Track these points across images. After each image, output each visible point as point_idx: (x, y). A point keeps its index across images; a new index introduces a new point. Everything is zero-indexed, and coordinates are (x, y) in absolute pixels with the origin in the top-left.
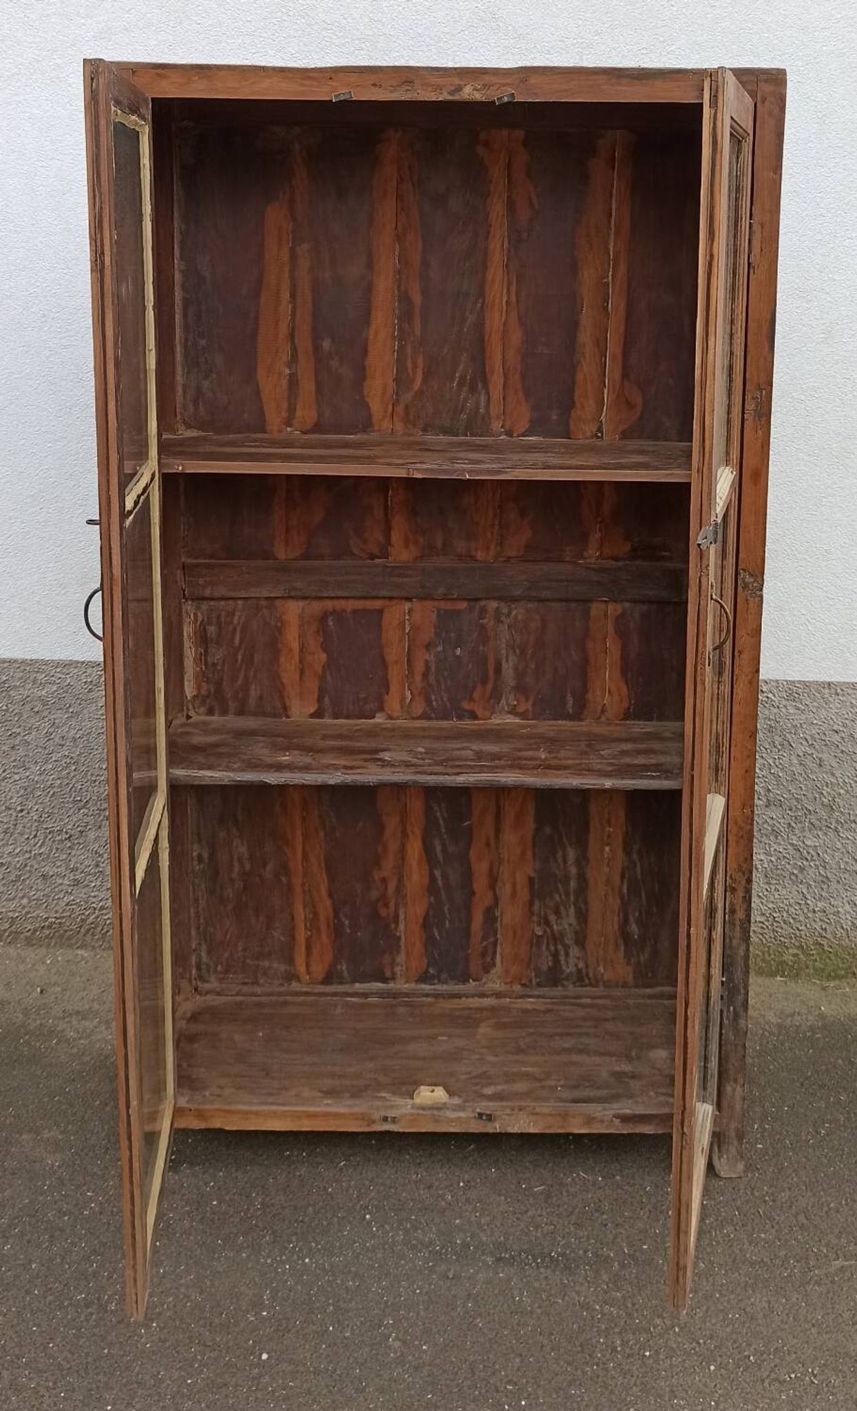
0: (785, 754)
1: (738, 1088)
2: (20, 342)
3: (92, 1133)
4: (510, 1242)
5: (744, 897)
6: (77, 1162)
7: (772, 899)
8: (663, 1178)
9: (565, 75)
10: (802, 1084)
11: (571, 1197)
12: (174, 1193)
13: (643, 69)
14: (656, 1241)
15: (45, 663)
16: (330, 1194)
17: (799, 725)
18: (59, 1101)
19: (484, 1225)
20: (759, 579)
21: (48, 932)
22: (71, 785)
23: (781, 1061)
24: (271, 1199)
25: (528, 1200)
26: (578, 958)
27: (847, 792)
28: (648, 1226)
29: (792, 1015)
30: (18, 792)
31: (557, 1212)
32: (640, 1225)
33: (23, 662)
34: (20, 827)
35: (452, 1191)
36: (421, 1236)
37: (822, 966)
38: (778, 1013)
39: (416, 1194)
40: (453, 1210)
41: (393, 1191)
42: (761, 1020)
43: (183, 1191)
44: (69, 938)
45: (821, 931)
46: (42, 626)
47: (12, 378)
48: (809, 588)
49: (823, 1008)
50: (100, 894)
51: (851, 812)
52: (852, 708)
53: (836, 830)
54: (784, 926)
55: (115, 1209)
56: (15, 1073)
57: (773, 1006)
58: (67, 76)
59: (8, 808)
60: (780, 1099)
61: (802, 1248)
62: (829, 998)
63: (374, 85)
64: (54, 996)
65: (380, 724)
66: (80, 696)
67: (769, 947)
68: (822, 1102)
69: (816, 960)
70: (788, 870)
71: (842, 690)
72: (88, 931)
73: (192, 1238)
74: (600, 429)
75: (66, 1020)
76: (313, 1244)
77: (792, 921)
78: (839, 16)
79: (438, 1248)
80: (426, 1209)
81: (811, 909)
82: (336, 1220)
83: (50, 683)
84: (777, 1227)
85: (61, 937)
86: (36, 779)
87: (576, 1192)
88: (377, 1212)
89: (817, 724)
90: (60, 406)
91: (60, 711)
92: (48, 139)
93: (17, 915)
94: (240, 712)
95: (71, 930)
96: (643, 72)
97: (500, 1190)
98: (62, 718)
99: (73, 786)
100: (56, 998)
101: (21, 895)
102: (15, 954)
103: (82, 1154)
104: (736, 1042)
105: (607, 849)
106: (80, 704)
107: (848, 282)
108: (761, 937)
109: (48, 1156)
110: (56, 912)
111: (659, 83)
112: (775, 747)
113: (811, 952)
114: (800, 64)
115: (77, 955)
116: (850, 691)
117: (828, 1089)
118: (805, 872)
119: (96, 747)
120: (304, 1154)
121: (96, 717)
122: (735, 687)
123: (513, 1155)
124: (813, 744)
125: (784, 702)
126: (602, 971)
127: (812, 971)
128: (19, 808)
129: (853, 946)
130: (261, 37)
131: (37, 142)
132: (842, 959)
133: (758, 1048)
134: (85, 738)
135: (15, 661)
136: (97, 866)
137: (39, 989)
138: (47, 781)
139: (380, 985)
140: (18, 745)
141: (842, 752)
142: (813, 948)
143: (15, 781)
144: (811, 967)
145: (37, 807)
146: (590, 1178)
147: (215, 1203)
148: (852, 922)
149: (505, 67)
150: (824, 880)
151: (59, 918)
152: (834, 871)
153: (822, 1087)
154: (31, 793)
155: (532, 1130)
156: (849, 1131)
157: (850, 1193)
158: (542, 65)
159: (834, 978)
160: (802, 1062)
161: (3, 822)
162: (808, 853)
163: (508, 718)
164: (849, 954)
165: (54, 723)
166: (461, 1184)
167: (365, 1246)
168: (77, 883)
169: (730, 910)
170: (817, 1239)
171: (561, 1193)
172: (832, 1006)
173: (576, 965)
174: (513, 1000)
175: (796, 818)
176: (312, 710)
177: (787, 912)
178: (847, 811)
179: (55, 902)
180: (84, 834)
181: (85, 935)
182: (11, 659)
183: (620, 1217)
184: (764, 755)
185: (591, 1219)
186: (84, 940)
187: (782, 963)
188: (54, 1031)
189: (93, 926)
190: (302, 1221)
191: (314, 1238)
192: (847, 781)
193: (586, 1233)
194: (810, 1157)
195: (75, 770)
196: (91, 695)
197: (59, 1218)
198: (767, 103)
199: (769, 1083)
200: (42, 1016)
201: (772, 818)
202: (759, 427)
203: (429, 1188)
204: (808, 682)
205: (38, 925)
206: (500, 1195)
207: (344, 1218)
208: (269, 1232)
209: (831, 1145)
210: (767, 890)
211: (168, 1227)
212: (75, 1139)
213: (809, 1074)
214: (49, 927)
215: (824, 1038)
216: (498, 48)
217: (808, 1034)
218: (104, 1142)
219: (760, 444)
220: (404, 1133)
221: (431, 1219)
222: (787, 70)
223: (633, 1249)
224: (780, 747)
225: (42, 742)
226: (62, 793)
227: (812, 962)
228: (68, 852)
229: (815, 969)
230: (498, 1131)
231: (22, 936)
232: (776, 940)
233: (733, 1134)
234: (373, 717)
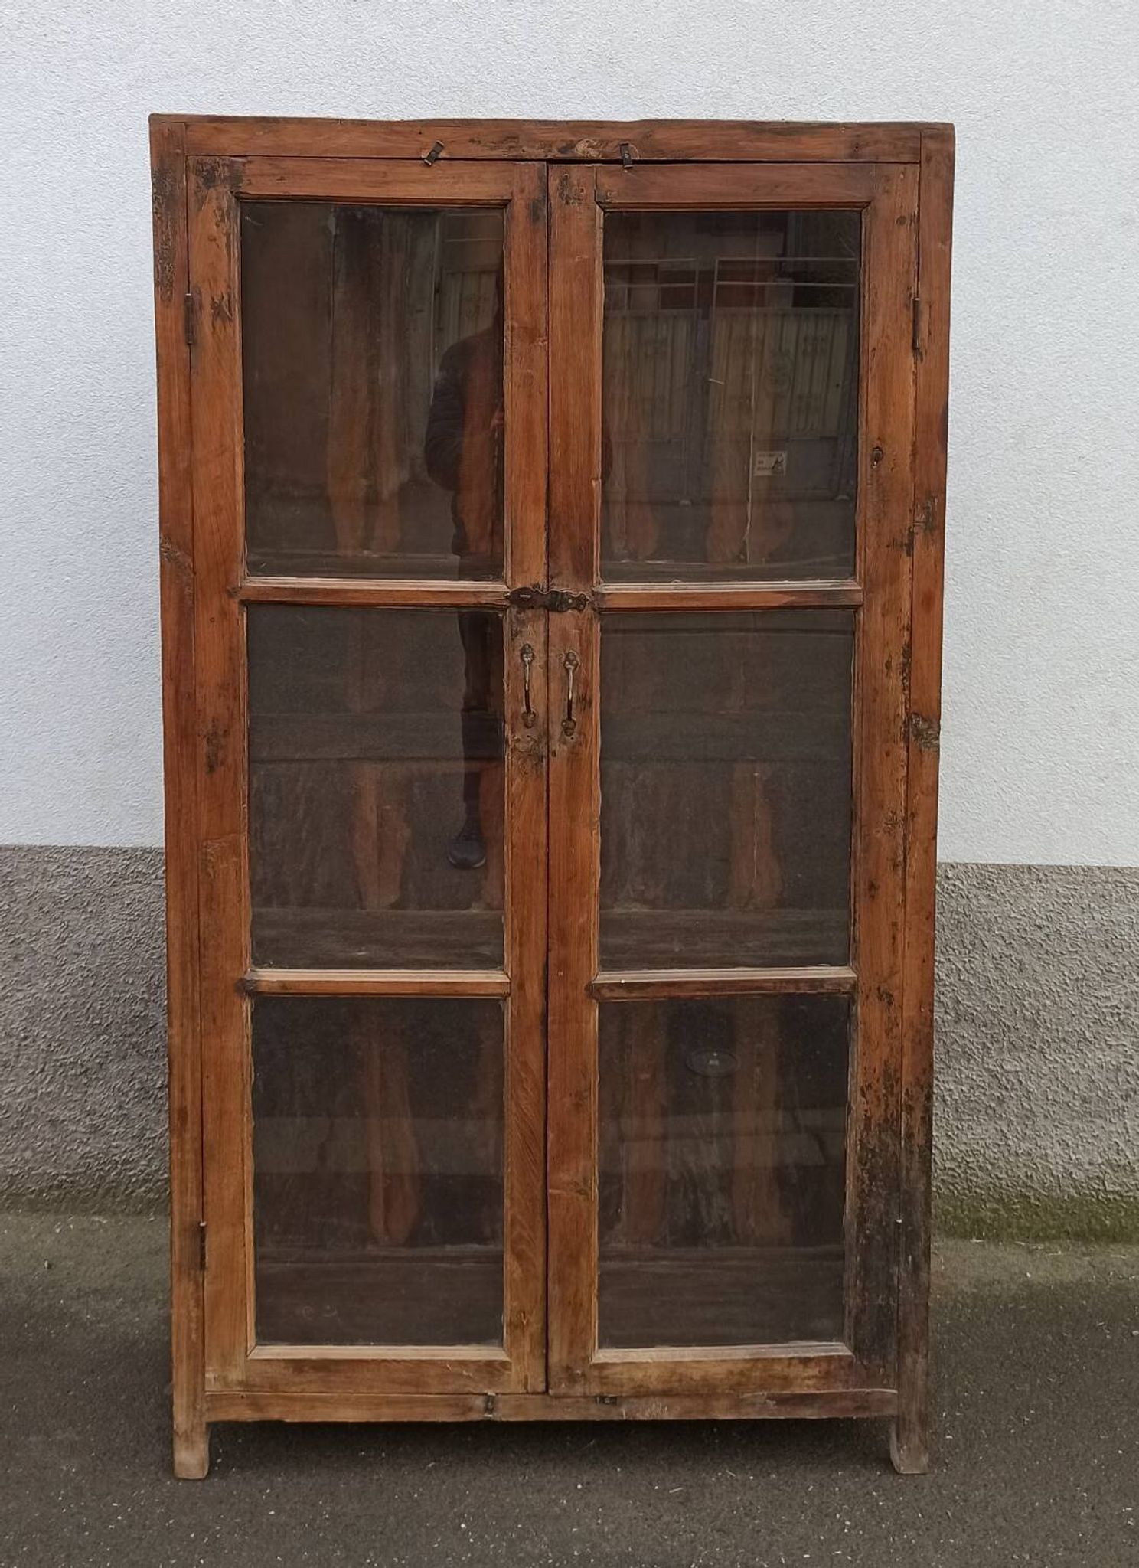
0: (977, 956)
1: (921, 1360)
2: (33, 452)
3: (118, 1433)
4: (640, 1552)
5: (923, 1118)
6: (99, 1468)
7: (965, 1140)
8: (830, 1476)
9: (695, 130)
10: (1002, 1364)
11: (715, 1500)
12: (221, 1502)
13: (787, 123)
14: (819, 1549)
15: (59, 850)
16: (416, 1501)
17: (993, 920)
18: (75, 1396)
19: (608, 1534)
20: (935, 725)
21: (57, 1193)
22: (88, 1006)
23: (976, 1338)
24: (342, 1508)
25: (662, 1504)
26: (723, 1209)
27: (1055, 1003)
28: (811, 1532)
29: (991, 1284)
30: (21, 1015)
31: (698, 1517)
32: (802, 1531)
33: (30, 849)
34: (23, 1059)
35: (569, 1494)
36: (529, 1548)
37: (1028, 1225)
38: (973, 1282)
39: (524, 1499)
40: (569, 1517)
41: (494, 1495)
42: (953, 1290)
43: (232, 1500)
44: (84, 1201)
45: (1025, 1179)
46: (54, 805)
47: (21, 496)
48: (1002, 749)
49: (1029, 1275)
50: (124, 1143)
51: (1060, 1028)
52: (1057, 896)
53: (1042, 1052)
54: (980, 1174)
55: (148, 1522)
56: (18, 1363)
57: (967, 1273)
58: (96, 131)
59: (9, 1035)
60: (974, 1381)
61: (999, 1555)
62: (1037, 1263)
63: (472, 141)
64: (65, 1272)
65: (477, 915)
66: (102, 891)
67: (962, 1201)
68: (1027, 1385)
69: (1020, 1217)
70: (983, 1103)
71: (1046, 875)
72: (108, 1191)
73: (244, 1554)
74: (743, 551)
75: (82, 1300)
76: (396, 1560)
77: (989, 1167)
78: (1023, 62)
79: (550, 1561)
80: (535, 1516)
81: (1012, 1151)
82: (423, 1530)
83: (64, 876)
84: (970, 1531)
85: (74, 1199)
86: (44, 998)
87: (722, 1494)
88: (474, 1520)
89: (1015, 918)
90: (81, 530)
91: (75, 911)
92: (72, 206)
93: (17, 1171)
94: (305, 903)
95: (87, 1190)
96: (786, 126)
97: (627, 1493)
98: (78, 920)
99: (91, 1006)
100: (69, 1274)
101: (22, 1146)
102: (15, 1222)
103: (105, 1458)
104: (917, 1301)
105: (758, 1070)
106: (101, 902)
107: (1041, 377)
108: (951, 1187)
109: (62, 1461)
110: (68, 1167)
111: (805, 139)
112: (965, 947)
113: (1014, 1207)
114: (978, 118)
115: (93, 1222)
116: (1054, 876)
117: (1035, 1370)
118: (1005, 1105)
119: (120, 956)
120: (383, 1454)
121: (122, 917)
122: (908, 857)
123: (643, 1452)
124: (1011, 943)
125: (974, 891)
126: (753, 1225)
127: (1015, 1231)
128: (22, 1035)
129: (1066, 1197)
130: (331, 85)
131: (58, 211)
132: (1053, 1215)
133: (948, 1322)
134: (107, 945)
135: (21, 848)
136: (120, 1107)
137: (46, 1264)
138: (59, 1000)
139: (476, 1246)
140: (22, 955)
141: (1047, 952)
142: (1016, 1200)
143: (18, 1000)
144: (1014, 1225)
145: (45, 1033)
146: (739, 1477)
147: (272, 1513)
148: (1065, 1168)
149: (624, 120)
150: (1028, 1114)
151: (71, 1176)
152: (1040, 1103)
153: (1027, 1367)
154: (38, 1015)
155: (667, 1417)
156: (1059, 1418)
157: (1060, 1491)
158: (670, 118)
159: (1043, 1241)
160: (1002, 1338)
161: (1, 1053)
162: (1008, 1080)
163: (635, 907)
164: (1061, 1208)
165: (68, 926)
166: (579, 1486)
167: (460, 1559)
168: (94, 1130)
169: (906, 1134)
170: (1018, 1544)
171: (703, 1495)
172: (1040, 1273)
173: (721, 1217)
174: (643, 1263)
175: (992, 1037)
176: (393, 899)
177: (984, 1156)
178: (1054, 1027)
179: (66, 1155)
180: (103, 1067)
181: (104, 1197)
182: (15, 846)
183: (776, 1522)
184: (951, 958)
185: (739, 1525)
186: (103, 1204)
187: (979, 1221)
188: (66, 1314)
189: (114, 1184)
190: (381, 1533)
191: (396, 1552)
192: (1054, 990)
193: (733, 1541)
194: (1010, 1448)
195: (94, 985)
196: (115, 890)
197: (78, 1533)
198: (933, 163)
199: (960, 1363)
200: (51, 1296)
201: (963, 1037)
202: (931, 542)
203: (539, 1491)
204: (1004, 865)
205: (44, 1184)
206: (627, 1499)
207: (433, 1528)
208: (341, 1546)
209: (1036, 1434)
210: (958, 1128)
211: (214, 1542)
212: (94, 1441)
213: (1011, 1352)
214: (59, 1187)
215: (1030, 1310)
216: (617, 99)
217: (1010, 1306)
218: (132, 1444)
219: (933, 561)
220: (508, 1422)
221: (541, 1527)
222: (955, 124)
223: (791, 1558)
224: (970, 947)
225: (53, 949)
226: (78, 1015)
227: (1015, 1220)
228: (84, 1090)
229: (1020, 1228)
230: (625, 1418)
231: (25, 1198)
232: (970, 1192)
233: (914, 1418)
234: (468, 907)
